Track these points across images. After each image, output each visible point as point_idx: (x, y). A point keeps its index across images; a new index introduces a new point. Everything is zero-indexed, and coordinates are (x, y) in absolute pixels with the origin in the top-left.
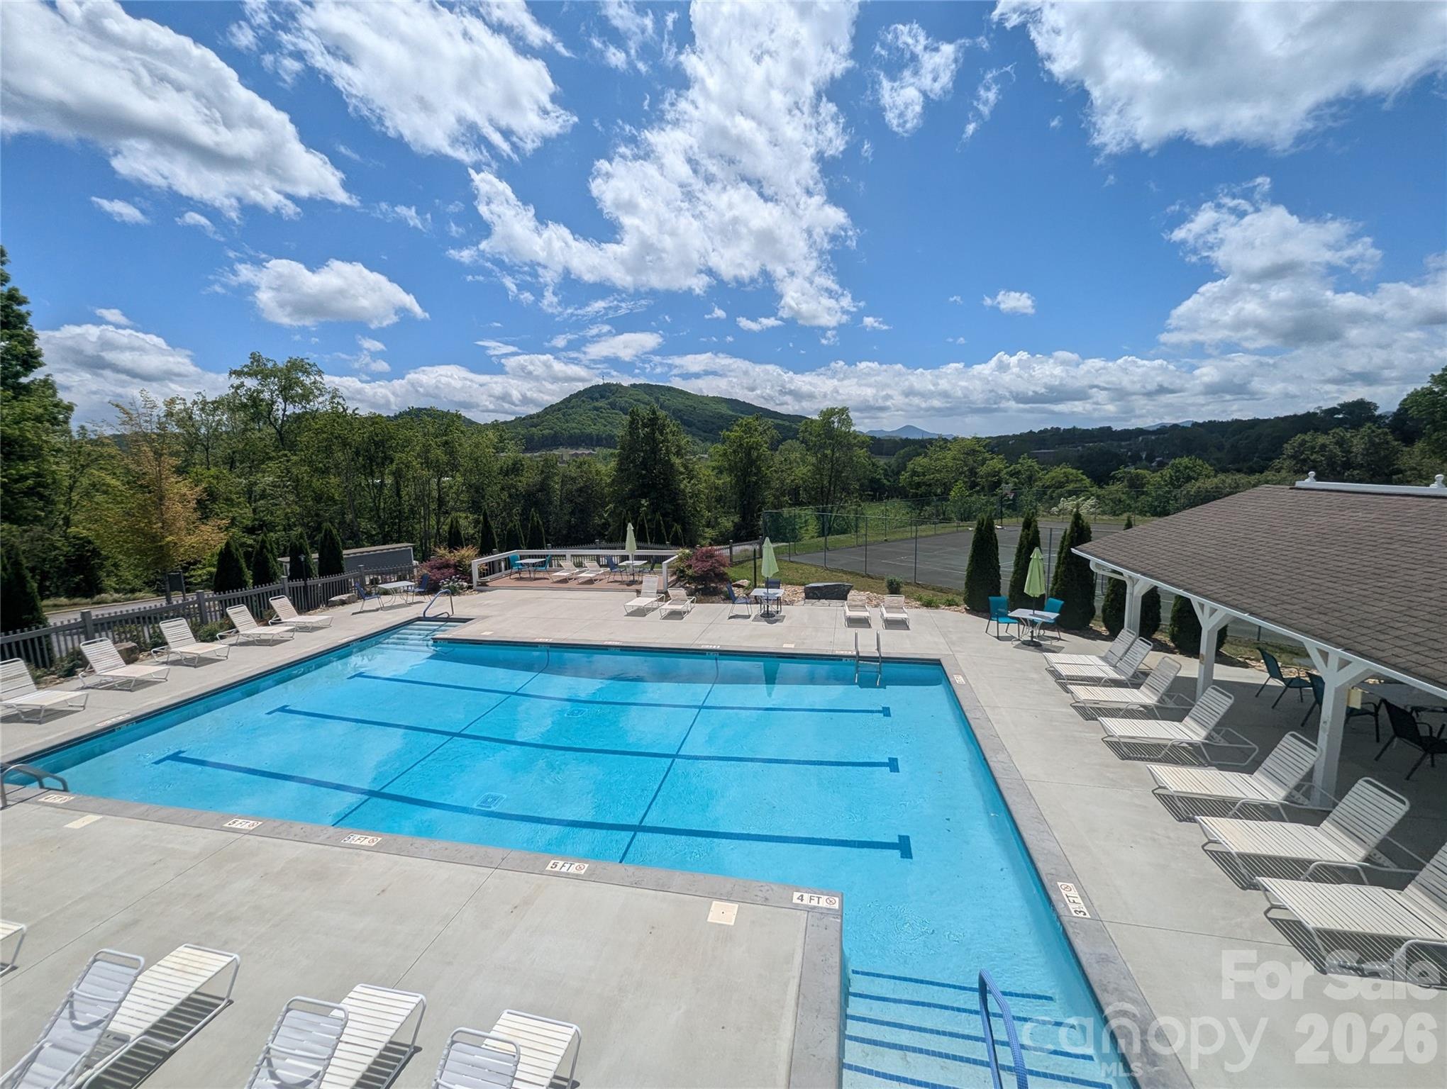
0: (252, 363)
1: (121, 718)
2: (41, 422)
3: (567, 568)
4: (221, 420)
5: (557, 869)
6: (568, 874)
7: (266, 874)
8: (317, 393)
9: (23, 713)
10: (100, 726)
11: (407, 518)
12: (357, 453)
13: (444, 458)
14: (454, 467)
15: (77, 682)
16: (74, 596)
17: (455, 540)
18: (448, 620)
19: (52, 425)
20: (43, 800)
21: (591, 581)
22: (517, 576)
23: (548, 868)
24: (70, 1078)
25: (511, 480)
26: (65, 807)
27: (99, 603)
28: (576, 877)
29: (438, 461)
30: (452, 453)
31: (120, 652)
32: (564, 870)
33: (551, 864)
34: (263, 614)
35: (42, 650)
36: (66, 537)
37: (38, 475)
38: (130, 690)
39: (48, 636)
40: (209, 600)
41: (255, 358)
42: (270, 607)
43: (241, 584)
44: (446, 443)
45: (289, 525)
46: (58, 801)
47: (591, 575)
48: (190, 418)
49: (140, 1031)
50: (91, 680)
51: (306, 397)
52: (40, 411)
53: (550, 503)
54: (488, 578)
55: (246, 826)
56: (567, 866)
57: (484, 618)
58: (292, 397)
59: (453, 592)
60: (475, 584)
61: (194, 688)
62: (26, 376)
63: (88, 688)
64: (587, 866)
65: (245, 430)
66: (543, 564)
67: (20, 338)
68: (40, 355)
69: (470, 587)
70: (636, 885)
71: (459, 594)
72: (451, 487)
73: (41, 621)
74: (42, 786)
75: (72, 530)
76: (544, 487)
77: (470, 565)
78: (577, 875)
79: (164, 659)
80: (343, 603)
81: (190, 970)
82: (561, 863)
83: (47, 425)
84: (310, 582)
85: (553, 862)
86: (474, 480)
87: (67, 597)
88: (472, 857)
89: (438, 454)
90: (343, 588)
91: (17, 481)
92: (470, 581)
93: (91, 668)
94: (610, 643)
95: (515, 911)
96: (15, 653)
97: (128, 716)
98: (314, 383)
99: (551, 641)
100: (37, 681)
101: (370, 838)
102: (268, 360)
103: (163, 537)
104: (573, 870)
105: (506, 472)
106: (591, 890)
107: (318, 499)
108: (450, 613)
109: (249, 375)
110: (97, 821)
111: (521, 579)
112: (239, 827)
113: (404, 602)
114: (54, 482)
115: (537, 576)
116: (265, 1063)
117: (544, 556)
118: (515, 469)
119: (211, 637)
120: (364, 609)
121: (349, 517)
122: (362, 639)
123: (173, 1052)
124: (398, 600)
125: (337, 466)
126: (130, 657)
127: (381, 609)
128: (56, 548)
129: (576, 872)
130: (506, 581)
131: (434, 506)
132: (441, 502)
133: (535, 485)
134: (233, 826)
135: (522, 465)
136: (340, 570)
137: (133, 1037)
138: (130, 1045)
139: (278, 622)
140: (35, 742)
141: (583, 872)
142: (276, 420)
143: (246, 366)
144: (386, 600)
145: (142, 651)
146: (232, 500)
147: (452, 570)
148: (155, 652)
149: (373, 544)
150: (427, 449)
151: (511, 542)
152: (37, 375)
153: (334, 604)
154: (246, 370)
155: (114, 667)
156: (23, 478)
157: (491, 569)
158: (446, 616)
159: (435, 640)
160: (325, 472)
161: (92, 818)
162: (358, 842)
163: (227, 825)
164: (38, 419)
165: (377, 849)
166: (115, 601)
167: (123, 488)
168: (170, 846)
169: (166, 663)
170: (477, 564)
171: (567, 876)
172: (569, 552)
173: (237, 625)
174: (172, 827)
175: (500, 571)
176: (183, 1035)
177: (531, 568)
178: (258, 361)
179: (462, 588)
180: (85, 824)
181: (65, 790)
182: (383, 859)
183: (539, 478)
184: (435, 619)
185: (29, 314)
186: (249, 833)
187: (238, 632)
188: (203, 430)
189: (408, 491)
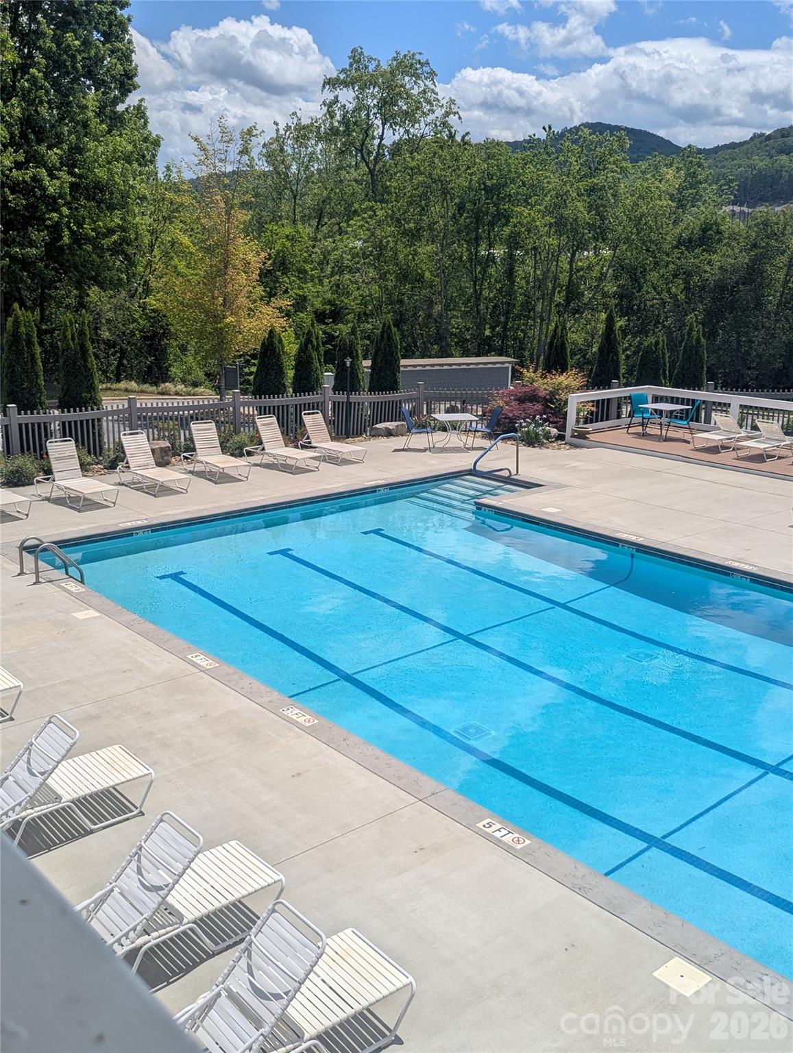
0: (351, 65)
1: (140, 523)
2: (130, 163)
3: (723, 427)
4: (313, 153)
5: (489, 830)
6: (500, 841)
7: (205, 716)
8: (426, 107)
9: (69, 497)
10: (123, 526)
11: (519, 317)
12: (461, 208)
13: (586, 216)
14: (601, 234)
15: (115, 477)
16: (144, 382)
17: (556, 360)
18: (509, 480)
19: (140, 165)
20: (63, 585)
21: (760, 458)
22: (640, 429)
23: (480, 825)
24: (18, 809)
25: (692, 259)
26: (77, 596)
27: (163, 394)
28: (508, 849)
29: (576, 220)
30: (597, 209)
31: (153, 451)
32: (498, 834)
33: (485, 822)
34: (294, 433)
35: (94, 434)
36: (143, 307)
37: (123, 229)
38: (155, 496)
39: (99, 420)
40: (244, 404)
41: (356, 58)
42: (302, 424)
43: (279, 390)
44: (592, 190)
45: (365, 313)
46: (73, 589)
47: (763, 446)
48: (282, 150)
49: (69, 798)
50: (126, 477)
51: (410, 116)
52: (130, 148)
53: (759, 305)
54: (590, 427)
55: (204, 664)
56: (503, 832)
57: (560, 486)
58: (393, 117)
59: (532, 441)
60: (568, 433)
61: (208, 506)
62: (123, 102)
63: (123, 484)
64: (528, 842)
65: (340, 168)
66: (683, 415)
67: (120, 54)
68: (135, 75)
69: (561, 438)
70: (580, 890)
71: (541, 445)
72: (590, 268)
73: (96, 403)
74: (67, 574)
75: (151, 301)
76: (754, 275)
77: (566, 403)
78: (510, 847)
79: (190, 467)
80: (389, 433)
81: (116, 767)
82: (498, 826)
83: (135, 165)
84: (354, 398)
85: (488, 820)
86: (630, 256)
87: (138, 383)
88: (399, 778)
89: (579, 209)
90: (392, 412)
91: (105, 236)
92: (562, 428)
93: (127, 463)
94: (736, 565)
95: (419, 852)
96: (68, 434)
97: (145, 523)
98: (424, 92)
99: (640, 540)
100: (84, 467)
101: (308, 717)
102: (371, 59)
103: (224, 317)
104: (508, 839)
105: (686, 244)
106: (519, 871)
107: (404, 277)
108: (514, 472)
109: (346, 84)
110: (95, 618)
111: (644, 435)
112: (199, 662)
113: (462, 445)
114: (136, 239)
115: (670, 434)
116: (136, 857)
117: (688, 402)
118: (707, 237)
119: (238, 452)
120: (411, 446)
121: (438, 308)
122: (393, 486)
123: (92, 832)
124: (454, 439)
125: (430, 228)
126: (162, 460)
127: (429, 449)
128: (134, 321)
129: (511, 843)
130: (621, 436)
131: (559, 298)
132: (572, 293)
133: (735, 271)
134: (194, 659)
135: (719, 232)
136: (393, 387)
137: (63, 800)
138: (61, 805)
139: (307, 446)
140: (71, 529)
141: (519, 847)
142: (370, 153)
143: (344, 71)
144: (439, 438)
145: (176, 454)
146: (306, 272)
147: (539, 407)
148: (186, 458)
149: (466, 354)
150: (561, 200)
151: (647, 372)
152: (132, 99)
153: (376, 434)
154: (342, 76)
155: (145, 466)
156: (111, 232)
157: (602, 411)
158: (506, 474)
159: (479, 506)
160: (414, 236)
161: (92, 613)
162: (294, 717)
163: (189, 657)
164: (128, 159)
165: (310, 731)
166: (177, 394)
167: (193, 249)
168: (141, 660)
169: (191, 472)
170: (578, 401)
171: (498, 842)
172: (736, 400)
173: (264, 440)
174: (147, 642)
175: (619, 417)
176: (101, 822)
177: (664, 420)
178: (359, 61)
179: (547, 436)
180: (88, 616)
181: (82, 582)
182: (310, 743)
183: (745, 259)
184: (489, 475)
185: (129, 20)
186: (204, 671)
187: (263, 449)
188: (294, 168)
189: (526, 269)
